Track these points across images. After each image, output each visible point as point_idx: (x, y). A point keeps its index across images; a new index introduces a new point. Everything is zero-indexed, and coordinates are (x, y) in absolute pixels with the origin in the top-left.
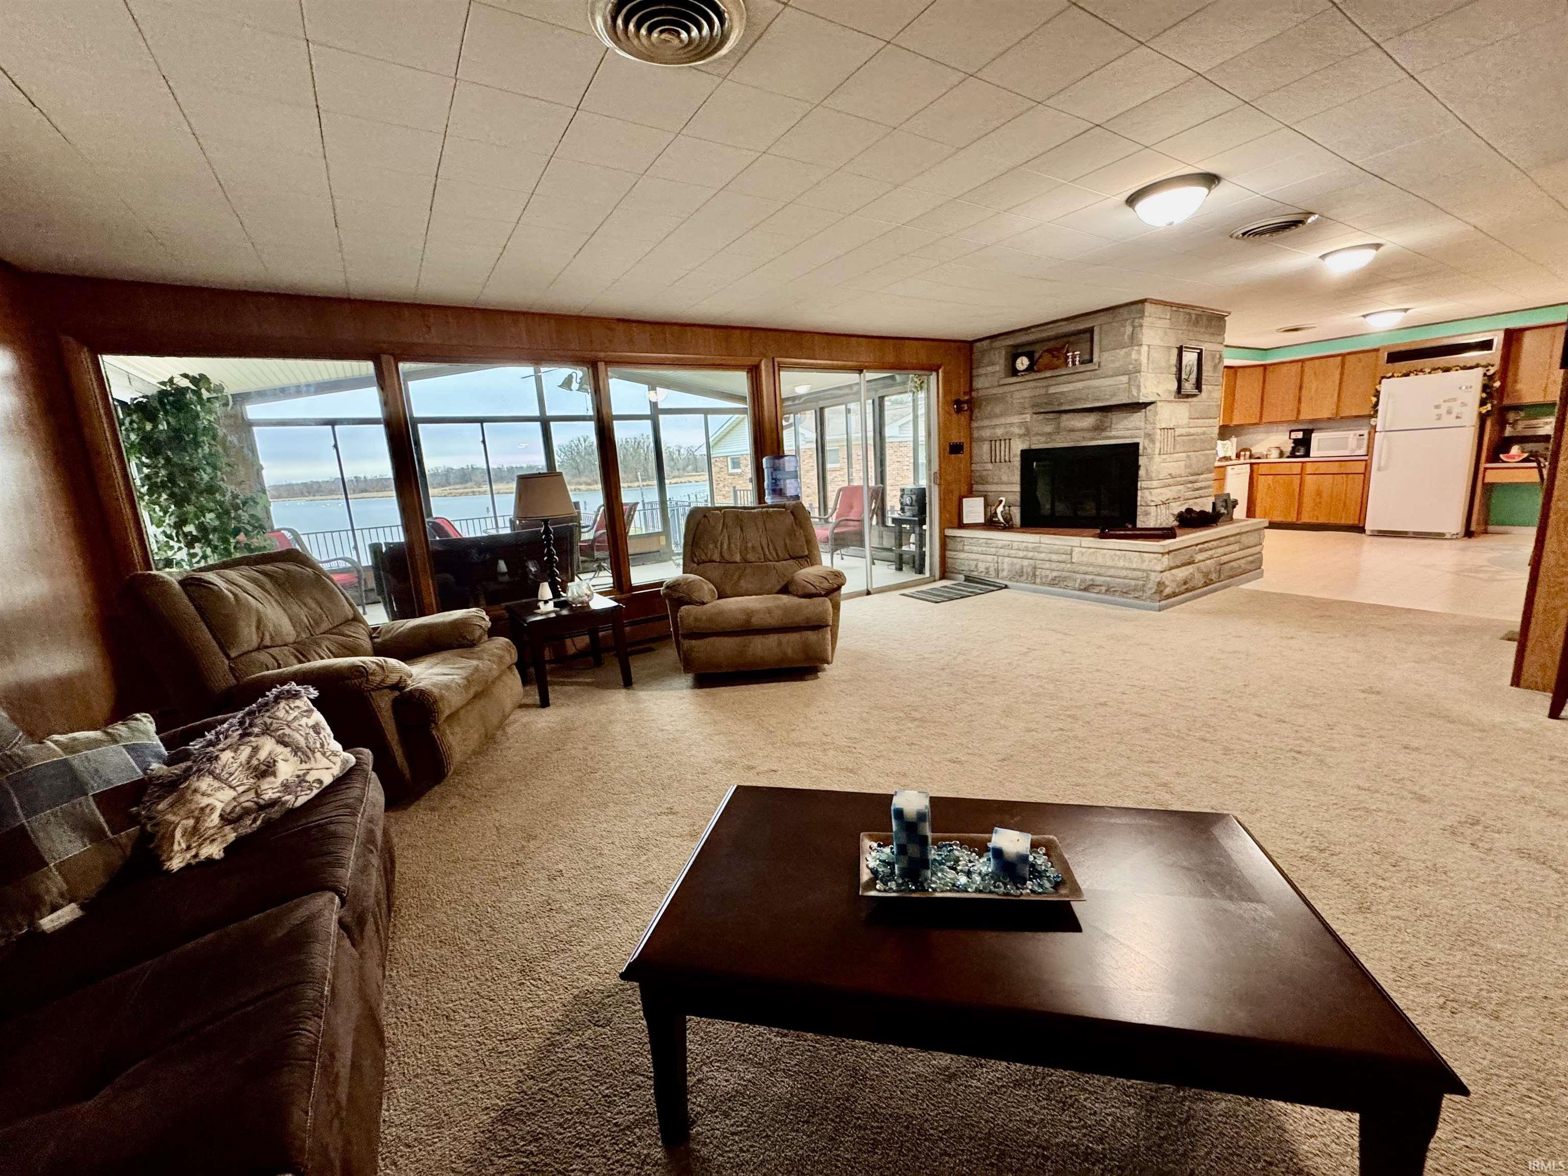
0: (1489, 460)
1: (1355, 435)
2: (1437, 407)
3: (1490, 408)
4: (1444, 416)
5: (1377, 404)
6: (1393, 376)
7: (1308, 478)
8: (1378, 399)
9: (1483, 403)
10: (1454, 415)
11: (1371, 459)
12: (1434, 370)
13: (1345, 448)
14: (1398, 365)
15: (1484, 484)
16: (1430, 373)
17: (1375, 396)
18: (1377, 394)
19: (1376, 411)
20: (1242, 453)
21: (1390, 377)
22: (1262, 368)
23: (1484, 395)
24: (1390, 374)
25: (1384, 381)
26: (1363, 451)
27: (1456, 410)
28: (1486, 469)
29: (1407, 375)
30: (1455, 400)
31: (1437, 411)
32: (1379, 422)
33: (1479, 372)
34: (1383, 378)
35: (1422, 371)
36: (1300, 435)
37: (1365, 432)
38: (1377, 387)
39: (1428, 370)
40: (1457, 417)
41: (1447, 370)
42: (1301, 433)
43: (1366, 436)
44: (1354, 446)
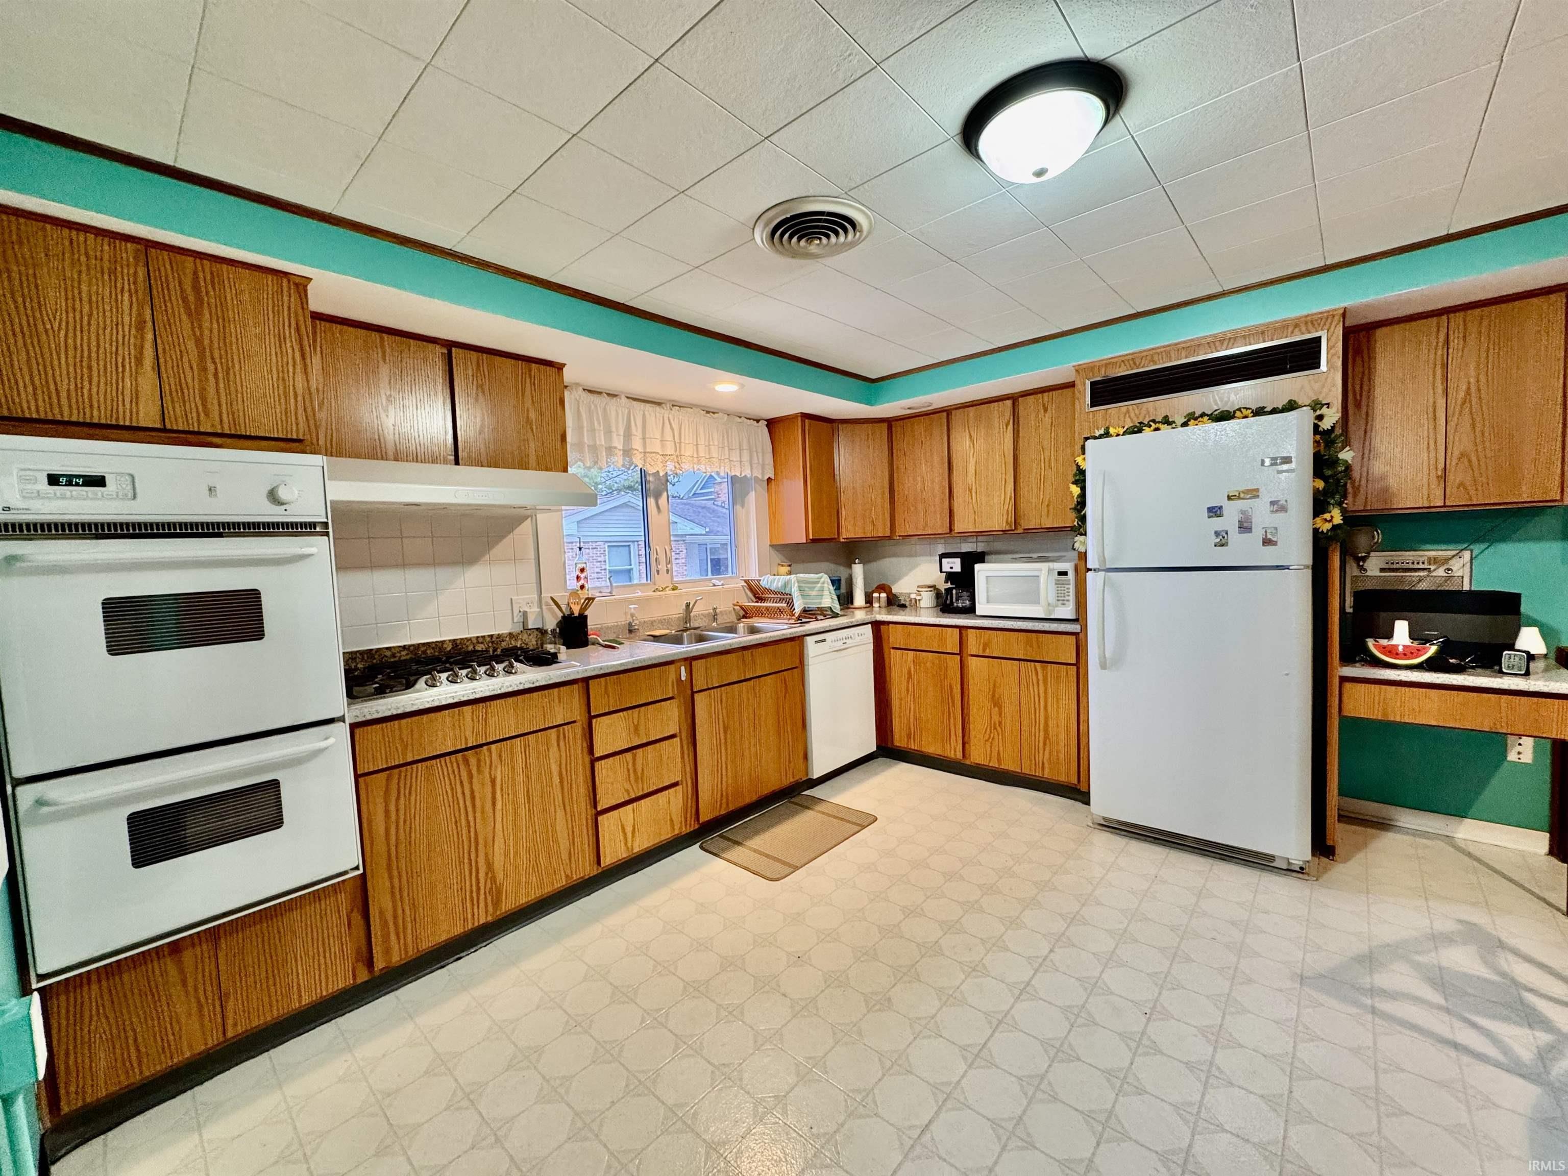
0: (1347, 658)
1: (1050, 570)
2: (1215, 512)
3: (1338, 519)
4: (1235, 536)
5: (1082, 502)
6: (1107, 434)
7: (974, 664)
8: (1083, 489)
9: (1320, 506)
10: (1258, 534)
11: (1084, 628)
12: (1191, 418)
13: (1036, 602)
14: (1115, 410)
15: (1343, 719)
16: (1185, 424)
17: (1075, 483)
18: (1080, 477)
19: (1083, 519)
20: (876, 595)
21: (1101, 437)
22: (885, 425)
23: (1320, 484)
24: (1102, 432)
25: (1089, 443)
26: (1067, 612)
27: (1262, 516)
28: (1344, 679)
29: (1137, 430)
30: (1254, 494)
31: (1217, 524)
32: (1090, 543)
33: (1302, 420)
34: (1087, 439)
35: (1167, 421)
36: (955, 565)
37: (1068, 566)
38: (1079, 460)
39: (1180, 420)
40: (1267, 542)
41: (1224, 416)
42: (958, 561)
43: (1071, 575)
44: (1052, 598)
